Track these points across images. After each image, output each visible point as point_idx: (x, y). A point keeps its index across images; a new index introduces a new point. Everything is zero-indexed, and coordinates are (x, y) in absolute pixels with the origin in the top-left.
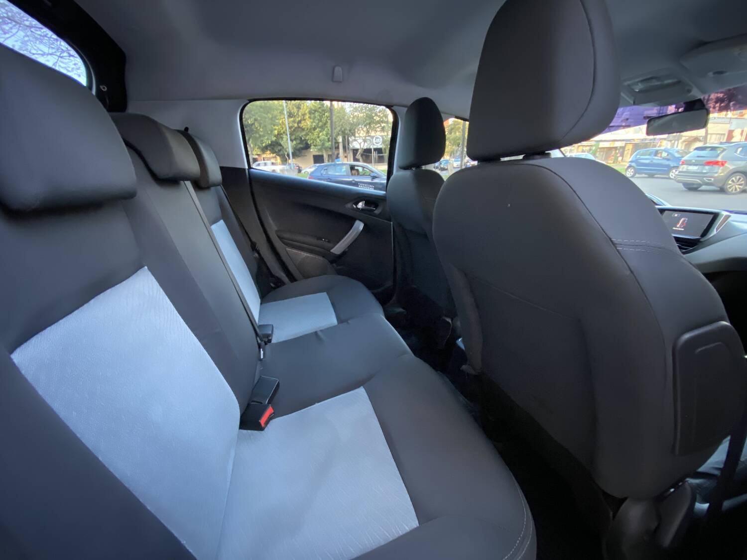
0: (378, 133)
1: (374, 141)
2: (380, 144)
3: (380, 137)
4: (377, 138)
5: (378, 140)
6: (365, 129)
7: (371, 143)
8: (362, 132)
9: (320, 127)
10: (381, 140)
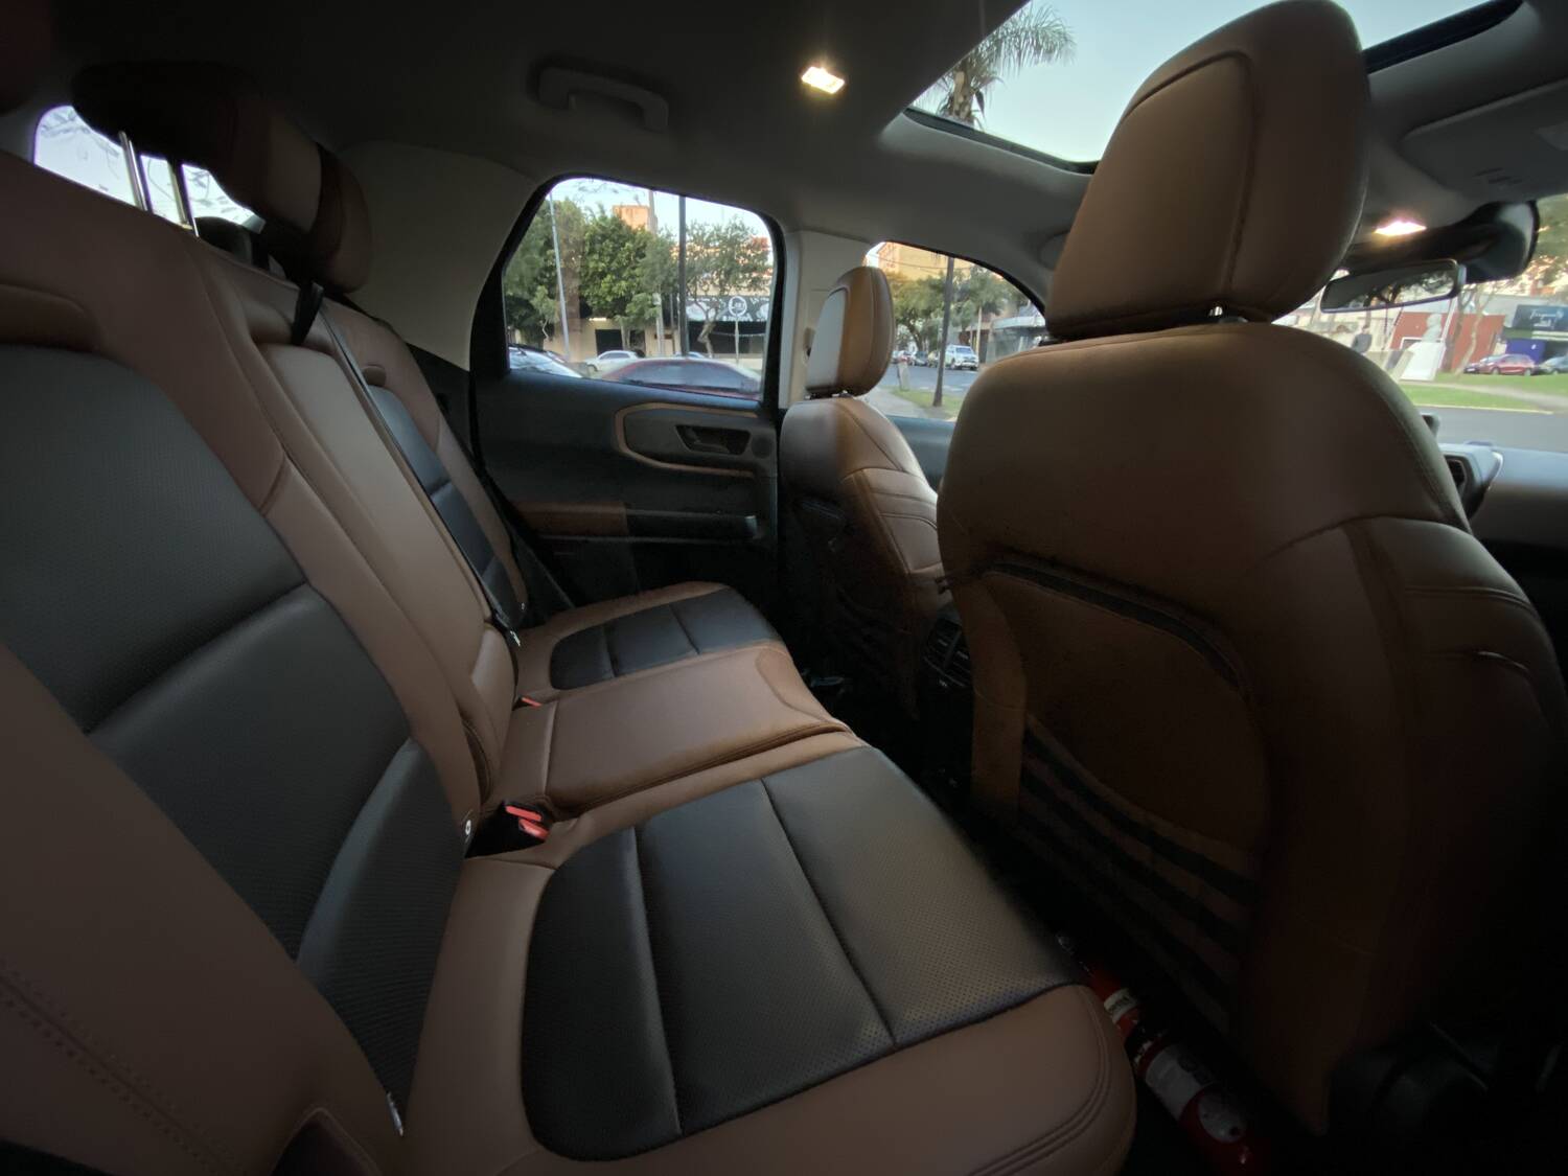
0: (744, 292)
1: (730, 307)
2: (744, 312)
3: (744, 300)
4: (736, 301)
5: (739, 305)
6: (717, 282)
7: (725, 311)
9: (614, 272)
10: (745, 305)
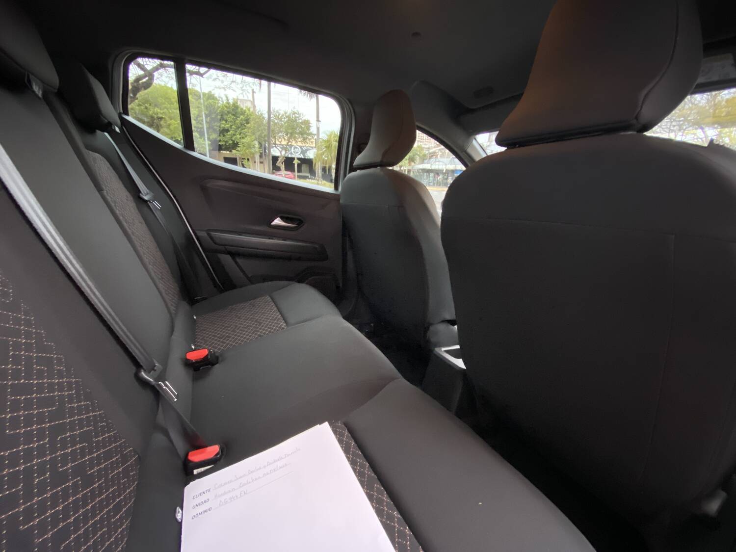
1: (292, 150)
2: (299, 153)
3: (299, 147)
5: (297, 150)
7: (290, 152)
8: (283, 140)
10: (300, 150)
